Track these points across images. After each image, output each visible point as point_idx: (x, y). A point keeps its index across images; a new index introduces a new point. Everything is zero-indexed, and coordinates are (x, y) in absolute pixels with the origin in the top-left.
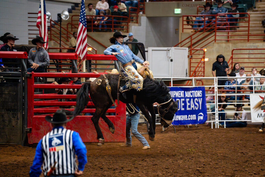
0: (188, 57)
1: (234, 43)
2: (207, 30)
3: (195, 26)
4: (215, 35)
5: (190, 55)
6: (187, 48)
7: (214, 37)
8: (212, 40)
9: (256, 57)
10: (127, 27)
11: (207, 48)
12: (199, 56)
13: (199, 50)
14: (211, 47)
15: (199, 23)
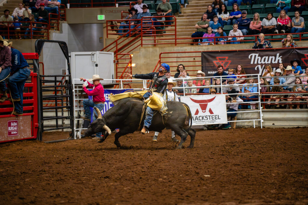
0: (114, 61)
1: (161, 47)
2: (132, 35)
3: (121, 31)
4: (142, 40)
5: (116, 60)
6: (113, 53)
7: (140, 41)
8: (138, 45)
9: (184, 61)
10: (47, 34)
11: (134, 53)
12: (126, 61)
13: (125, 55)
14: (137, 52)
15: (124, 28)
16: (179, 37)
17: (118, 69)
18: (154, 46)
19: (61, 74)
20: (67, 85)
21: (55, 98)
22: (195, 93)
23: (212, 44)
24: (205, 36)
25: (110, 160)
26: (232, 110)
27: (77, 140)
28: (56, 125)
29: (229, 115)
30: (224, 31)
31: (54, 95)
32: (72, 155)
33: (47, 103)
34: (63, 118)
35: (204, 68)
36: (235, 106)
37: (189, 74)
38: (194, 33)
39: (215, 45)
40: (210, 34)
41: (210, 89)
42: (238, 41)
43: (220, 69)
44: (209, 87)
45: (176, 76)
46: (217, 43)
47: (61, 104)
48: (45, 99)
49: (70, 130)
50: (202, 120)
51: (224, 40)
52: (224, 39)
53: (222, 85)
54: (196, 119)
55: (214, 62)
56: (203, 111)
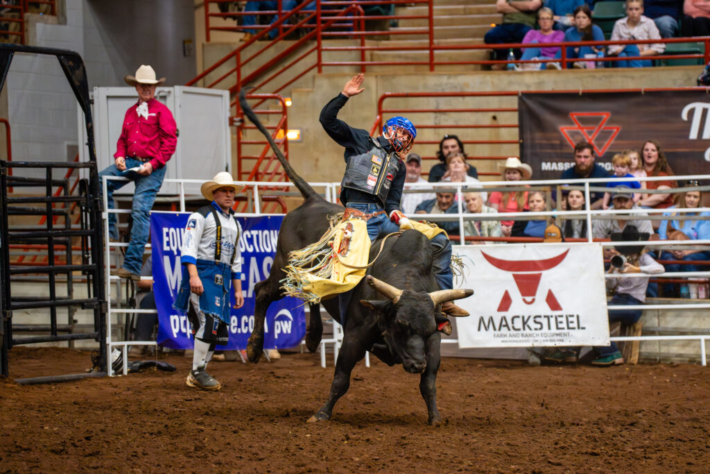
0: (231, 121)
1: (383, 76)
2: (288, 32)
3: (251, 19)
4: (319, 49)
5: (237, 117)
6: (227, 94)
7: (314, 56)
8: (308, 67)
9: (461, 123)
10: (19, 25)
11: (294, 95)
12: (268, 119)
13: (264, 99)
14: (306, 90)
15: (260, 10)
16: (443, 41)
17: (244, 147)
19: (65, 160)
20: (83, 194)
21: (46, 238)
22: (495, 234)
23: (553, 68)
24: (531, 38)
25: (220, 451)
26: (627, 299)
27: (117, 378)
28: (50, 327)
29: (614, 318)
30: (594, 21)
31: (45, 226)
32: (102, 426)
33: (21, 252)
34: (71, 305)
35: (528, 151)
36: (635, 284)
37: (479, 171)
38: (494, 29)
39: (566, 70)
40: (546, 31)
41: (548, 223)
42: (645, 58)
43: (582, 154)
44: (546, 216)
45: (436, 175)
46: (572, 63)
47: (65, 258)
48: (16, 239)
49: (96, 345)
50: (524, 329)
51: (594, 53)
52: (596, 51)
53: (589, 212)
54: (504, 326)
55: (562, 130)
56: (524, 300)
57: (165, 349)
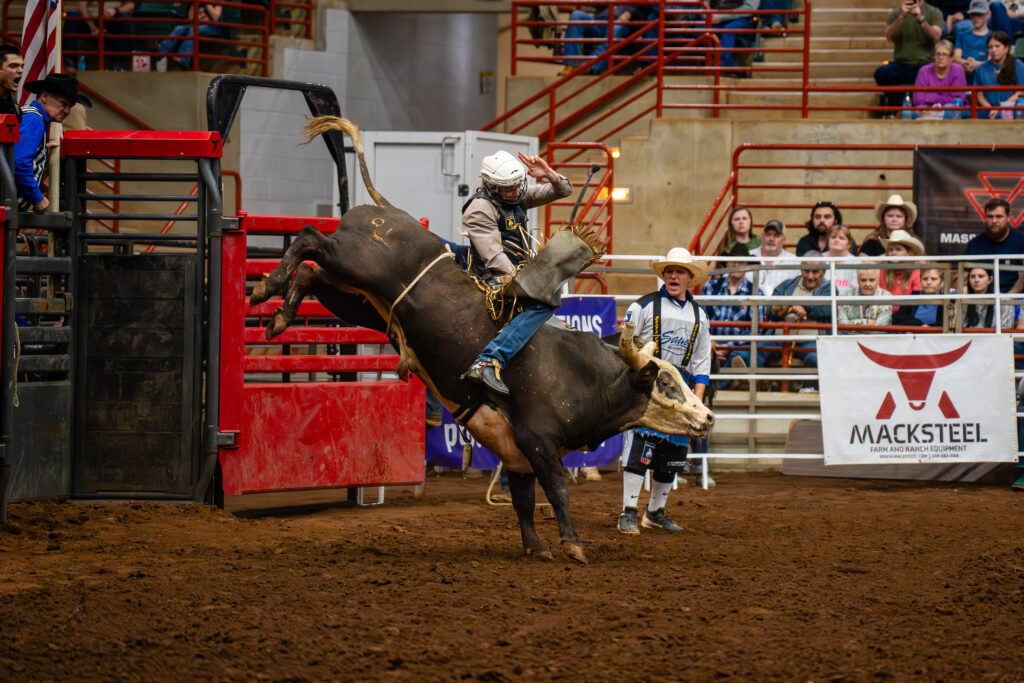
1: (741, 123)
2: (620, 65)
3: (571, 47)
4: (660, 88)
6: (535, 141)
7: (652, 95)
8: (644, 110)
9: (839, 183)
10: (261, 50)
11: (624, 145)
13: (584, 148)
14: (639, 138)
15: (585, 36)
16: (821, 80)
17: (555, 209)
18: (710, 116)
22: (881, 323)
35: (924, 219)
40: (941, 69)
43: (994, 212)
44: (943, 300)
50: (910, 441)
53: (998, 296)
54: (884, 437)
55: (968, 193)
56: (911, 405)
57: (437, 469)
